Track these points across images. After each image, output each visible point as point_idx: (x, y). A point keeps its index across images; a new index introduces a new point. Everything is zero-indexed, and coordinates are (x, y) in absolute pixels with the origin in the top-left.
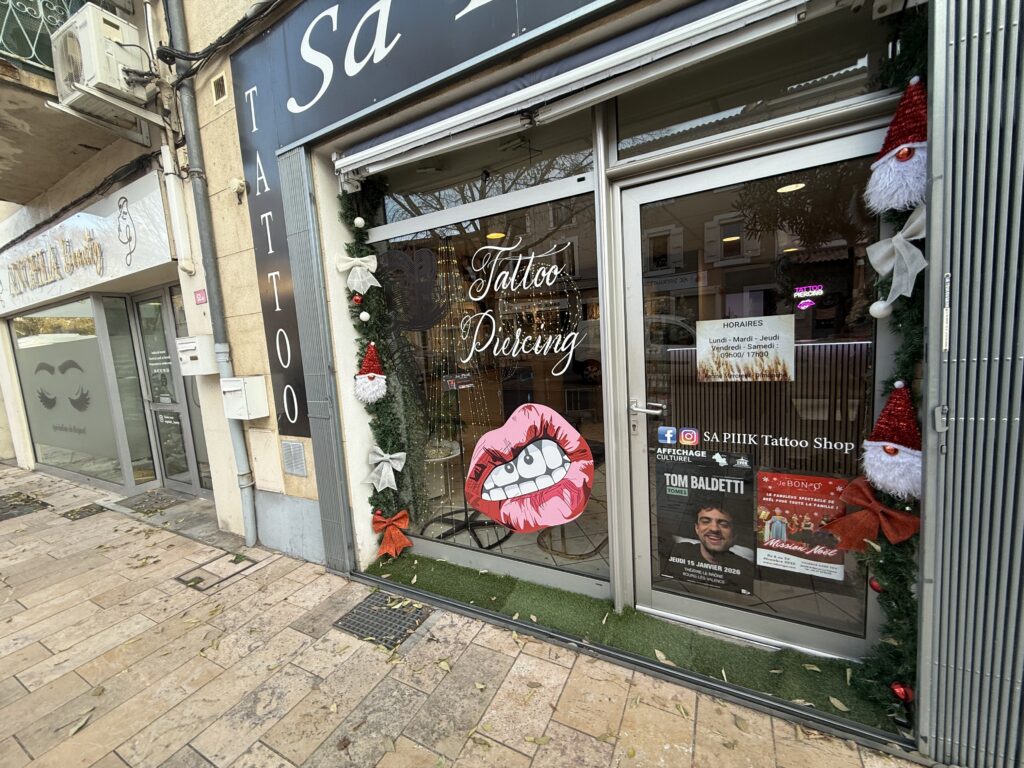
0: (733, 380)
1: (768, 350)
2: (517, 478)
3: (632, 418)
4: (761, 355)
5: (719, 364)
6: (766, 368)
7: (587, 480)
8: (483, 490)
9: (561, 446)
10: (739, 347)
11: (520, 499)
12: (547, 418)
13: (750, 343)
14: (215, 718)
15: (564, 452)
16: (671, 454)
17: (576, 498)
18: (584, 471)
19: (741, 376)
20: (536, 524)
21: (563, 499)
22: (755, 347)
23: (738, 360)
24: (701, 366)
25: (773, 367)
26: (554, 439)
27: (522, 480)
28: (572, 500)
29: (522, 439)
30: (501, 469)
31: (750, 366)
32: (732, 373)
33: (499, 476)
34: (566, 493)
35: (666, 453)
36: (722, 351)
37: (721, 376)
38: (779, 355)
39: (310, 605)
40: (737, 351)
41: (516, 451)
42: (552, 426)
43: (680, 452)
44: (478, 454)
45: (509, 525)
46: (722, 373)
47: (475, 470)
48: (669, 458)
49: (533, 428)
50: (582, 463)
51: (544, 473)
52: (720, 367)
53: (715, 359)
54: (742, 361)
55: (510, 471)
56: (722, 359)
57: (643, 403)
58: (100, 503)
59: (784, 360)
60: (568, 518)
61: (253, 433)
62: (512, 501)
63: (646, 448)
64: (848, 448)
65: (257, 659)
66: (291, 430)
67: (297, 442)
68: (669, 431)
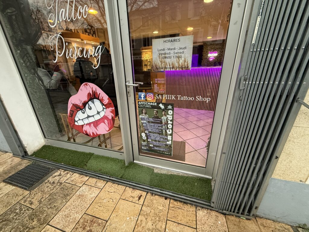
0: (167, 70)
1: (182, 55)
2: (87, 116)
3: (128, 89)
4: (179, 57)
5: (161, 62)
6: (180, 64)
7: (113, 116)
8: (75, 121)
9: (101, 101)
10: (170, 53)
11: (89, 124)
12: (94, 90)
13: (175, 51)
15: (103, 104)
16: (144, 104)
17: (109, 123)
18: (111, 112)
19: (170, 68)
20: (97, 134)
21: (105, 123)
22: (177, 53)
23: (169, 60)
24: (154, 63)
25: (183, 64)
26: (98, 99)
27: (89, 117)
28: (108, 124)
29: (86, 99)
30: (80, 112)
31: (174, 63)
32: (167, 67)
33: (80, 115)
34: (106, 121)
35: (142, 104)
36: (163, 56)
37: (162, 68)
38: (186, 57)
40: (169, 56)
41: (85, 104)
42: (97, 93)
43: (147, 103)
44: (70, 106)
45: (87, 134)
46: (163, 66)
47: (70, 113)
48: (143, 106)
49: (89, 94)
50: (110, 109)
51: (96, 113)
52: (162, 63)
53: (160, 59)
54: (171, 61)
55: (84, 113)
56: (163, 60)
57: (131, 82)
59: (187, 60)
60: (108, 131)
62: (86, 125)
63: (134, 102)
64: (208, 100)
68: (143, 94)
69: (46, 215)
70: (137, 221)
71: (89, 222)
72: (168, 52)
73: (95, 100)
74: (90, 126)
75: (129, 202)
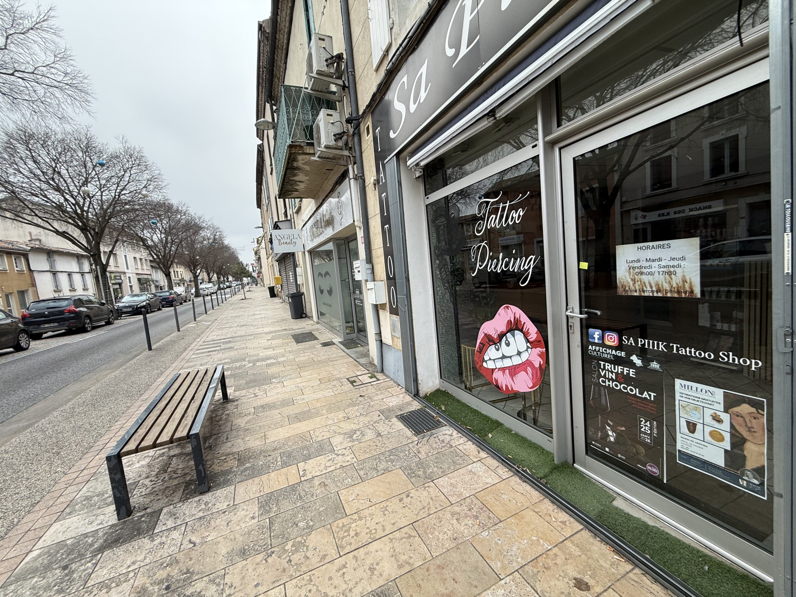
0: (646, 294)
1: (676, 269)
2: (501, 356)
3: (570, 320)
4: (670, 273)
5: (634, 280)
6: (675, 285)
7: (542, 363)
8: (483, 361)
9: (526, 335)
10: (650, 267)
11: (503, 369)
12: (517, 316)
13: (660, 263)
14: (340, 434)
15: (528, 341)
16: (599, 351)
17: (535, 374)
18: (539, 356)
19: (652, 291)
20: (512, 389)
21: (527, 373)
22: (664, 267)
23: (650, 278)
24: (620, 282)
25: (681, 284)
26: (521, 331)
27: (504, 357)
28: (533, 375)
29: (503, 328)
30: (493, 347)
31: (660, 283)
32: (645, 289)
33: (491, 353)
34: (529, 369)
35: (595, 350)
36: (637, 270)
37: (636, 291)
38: (685, 274)
39: (391, 405)
40: (649, 271)
41: (502, 336)
42: (520, 321)
43: (605, 350)
44: (481, 336)
45: (497, 386)
46: (637, 288)
47: (479, 347)
48: (597, 354)
49: (509, 322)
50: (538, 350)
51: (516, 353)
52: (635, 283)
53: (631, 276)
54: (653, 279)
55: (498, 350)
56: (637, 277)
57: (577, 309)
58: (334, 341)
59: (690, 279)
60: (531, 388)
61: (381, 312)
62: (499, 370)
63: (580, 344)
64: (754, 364)
65: (362, 418)
66: (394, 311)
67: (396, 318)
68: (597, 333)
69: (432, 472)
70: (548, 550)
71: (477, 507)
72: (647, 264)
73: (516, 331)
74: (504, 372)
75: (541, 520)
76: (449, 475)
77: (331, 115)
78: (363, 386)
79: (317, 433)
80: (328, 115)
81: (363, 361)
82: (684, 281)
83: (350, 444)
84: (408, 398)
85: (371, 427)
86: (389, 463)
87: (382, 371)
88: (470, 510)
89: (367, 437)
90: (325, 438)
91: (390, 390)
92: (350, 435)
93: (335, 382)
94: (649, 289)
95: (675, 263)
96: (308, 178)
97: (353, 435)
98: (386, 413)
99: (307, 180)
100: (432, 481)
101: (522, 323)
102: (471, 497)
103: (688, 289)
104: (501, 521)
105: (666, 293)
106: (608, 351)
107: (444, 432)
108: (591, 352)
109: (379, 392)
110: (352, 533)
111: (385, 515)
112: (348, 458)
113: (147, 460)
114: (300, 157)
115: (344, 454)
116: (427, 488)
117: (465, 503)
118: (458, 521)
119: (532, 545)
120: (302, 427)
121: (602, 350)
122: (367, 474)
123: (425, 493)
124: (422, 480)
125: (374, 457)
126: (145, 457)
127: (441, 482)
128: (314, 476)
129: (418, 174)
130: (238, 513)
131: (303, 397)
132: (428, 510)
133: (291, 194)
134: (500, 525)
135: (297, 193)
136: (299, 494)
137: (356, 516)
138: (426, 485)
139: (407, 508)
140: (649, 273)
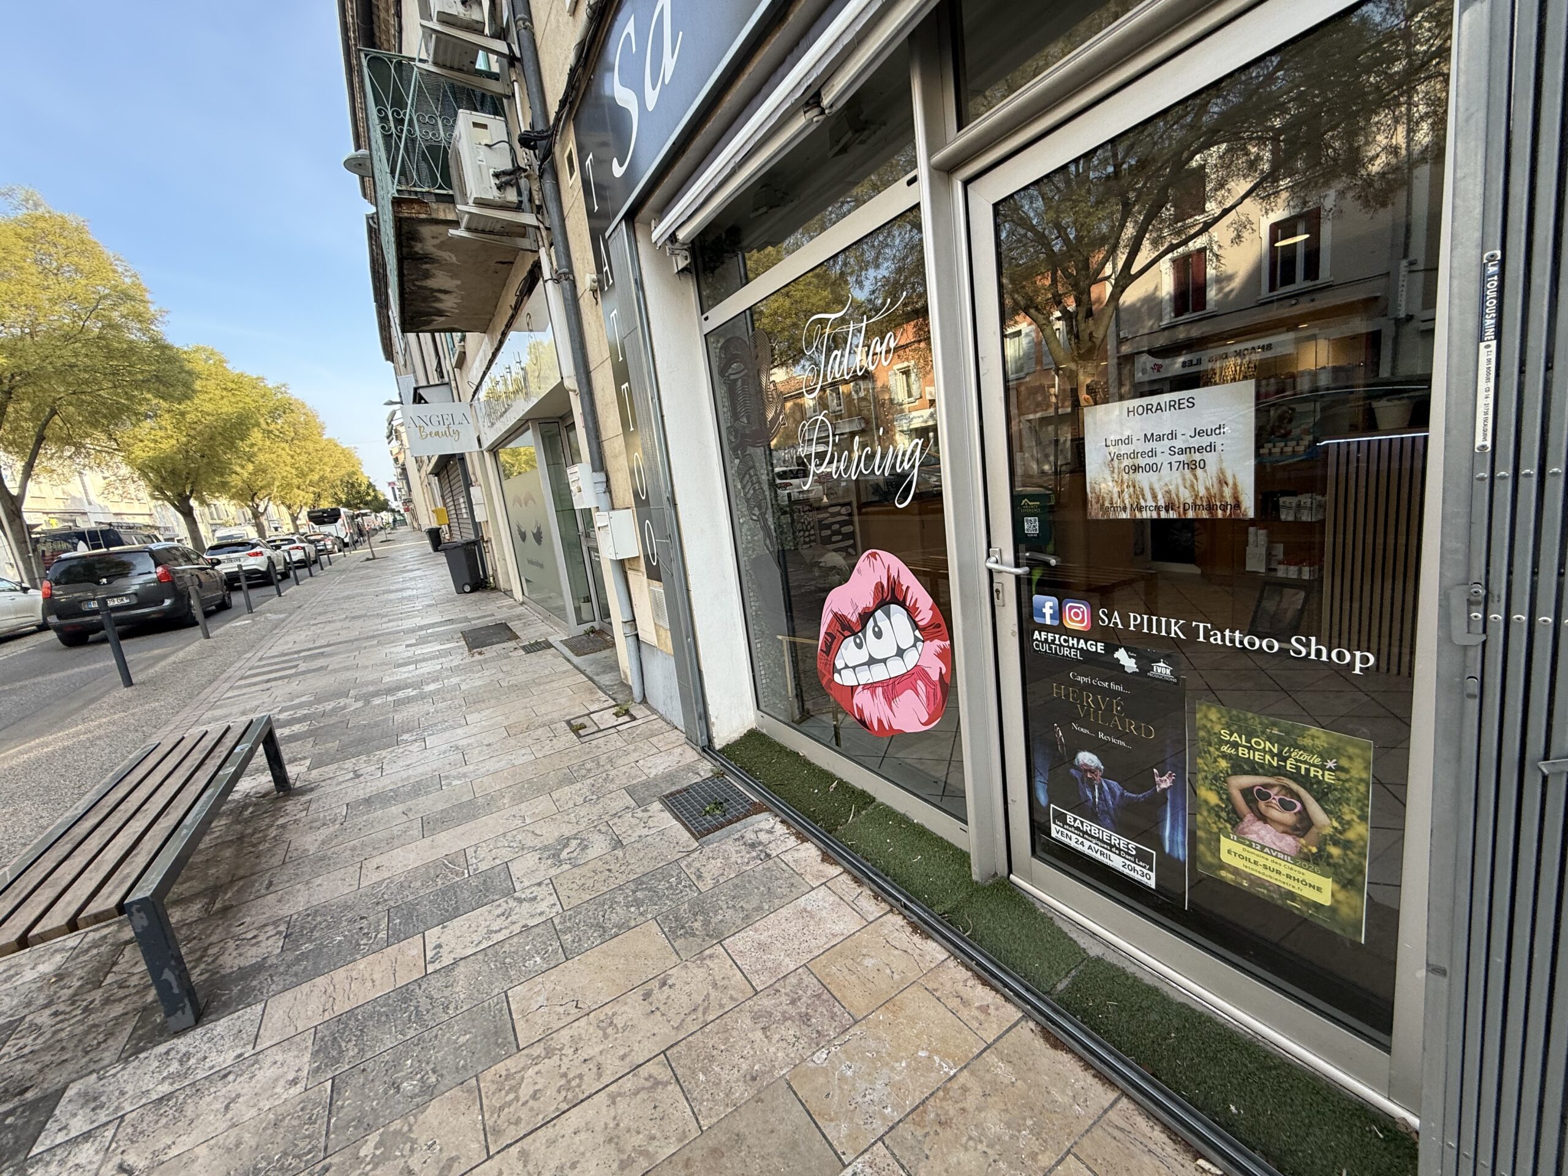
0: (1146, 515)
1: (1206, 456)
2: (866, 659)
3: (996, 579)
4: (1192, 466)
5: (1120, 485)
6: (1202, 492)
7: (944, 671)
8: (835, 670)
9: (912, 613)
10: (1153, 453)
11: (871, 687)
12: (894, 574)
13: (1174, 443)
14: (533, 849)
15: (915, 625)
16: (1053, 641)
17: (932, 695)
18: (939, 656)
19: (1158, 508)
20: (890, 726)
21: (917, 694)
22: (1182, 451)
23: (1153, 476)
24: (1093, 489)
25: (1215, 489)
26: (902, 604)
27: (872, 661)
28: (928, 698)
29: (868, 601)
30: (850, 642)
31: (1172, 488)
32: (1143, 503)
33: (848, 653)
34: (920, 684)
35: (1046, 639)
36: (1127, 462)
37: (1125, 509)
38: (1224, 465)
39: (653, 773)
40: (1151, 461)
41: (866, 616)
42: (900, 585)
43: (1065, 641)
44: (826, 618)
45: (862, 722)
46: (1127, 502)
47: (825, 640)
48: (1050, 649)
49: (879, 588)
50: (937, 644)
51: (895, 653)
52: (1123, 491)
53: (1116, 476)
54: (1159, 480)
55: (859, 646)
56: (1126, 477)
57: (1009, 556)
58: (551, 639)
59: (1234, 476)
60: (925, 724)
61: (631, 575)
62: (863, 689)
63: (1016, 629)
64: (1359, 661)
65: (583, 811)
66: (654, 574)
67: (658, 587)
68: (1049, 604)
69: (722, 921)
70: (950, 1079)
71: (809, 993)
72: (1148, 447)
73: (893, 606)
74: (873, 693)
75: (941, 1009)
76: (757, 925)
77: (485, 126)
78: (600, 734)
79: (482, 853)
80: (475, 125)
81: (606, 679)
82: (1222, 482)
83: (553, 872)
84: (691, 755)
85: (604, 829)
86: (632, 909)
87: (644, 700)
88: (793, 1002)
89: (592, 853)
90: (498, 862)
91: (654, 740)
92: (553, 853)
93: (540, 731)
94: (1151, 502)
95: (1205, 441)
96: (459, 282)
97: (562, 850)
98: (640, 795)
99: (457, 286)
100: (720, 942)
101: (904, 588)
102: (800, 970)
103: (1229, 500)
104: (856, 1022)
105: (1185, 510)
106: (1071, 642)
107: (756, 827)
108: (1037, 646)
109: (632, 747)
110: (525, 1092)
111: (606, 1036)
112: (543, 906)
113: (58, 958)
114: (426, 231)
115: (535, 898)
116: (708, 962)
117: (784, 987)
118: (765, 1033)
119: (915, 1070)
120: (448, 842)
121: (1060, 639)
122: (580, 940)
123: (701, 973)
124: (699, 941)
125: (601, 898)
126: (56, 951)
127: (738, 943)
128: (458, 956)
129: (682, 264)
130: (260, 1075)
131: (464, 769)
132: (704, 1014)
133: (429, 322)
134: (856, 1030)
135: (442, 319)
136: (417, 1007)
137: (538, 1050)
138: (707, 952)
139: (658, 1013)
140: (1151, 468)
